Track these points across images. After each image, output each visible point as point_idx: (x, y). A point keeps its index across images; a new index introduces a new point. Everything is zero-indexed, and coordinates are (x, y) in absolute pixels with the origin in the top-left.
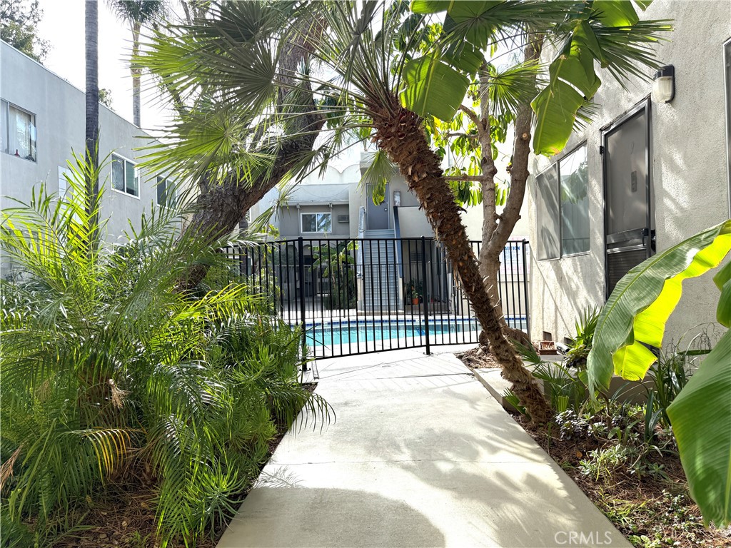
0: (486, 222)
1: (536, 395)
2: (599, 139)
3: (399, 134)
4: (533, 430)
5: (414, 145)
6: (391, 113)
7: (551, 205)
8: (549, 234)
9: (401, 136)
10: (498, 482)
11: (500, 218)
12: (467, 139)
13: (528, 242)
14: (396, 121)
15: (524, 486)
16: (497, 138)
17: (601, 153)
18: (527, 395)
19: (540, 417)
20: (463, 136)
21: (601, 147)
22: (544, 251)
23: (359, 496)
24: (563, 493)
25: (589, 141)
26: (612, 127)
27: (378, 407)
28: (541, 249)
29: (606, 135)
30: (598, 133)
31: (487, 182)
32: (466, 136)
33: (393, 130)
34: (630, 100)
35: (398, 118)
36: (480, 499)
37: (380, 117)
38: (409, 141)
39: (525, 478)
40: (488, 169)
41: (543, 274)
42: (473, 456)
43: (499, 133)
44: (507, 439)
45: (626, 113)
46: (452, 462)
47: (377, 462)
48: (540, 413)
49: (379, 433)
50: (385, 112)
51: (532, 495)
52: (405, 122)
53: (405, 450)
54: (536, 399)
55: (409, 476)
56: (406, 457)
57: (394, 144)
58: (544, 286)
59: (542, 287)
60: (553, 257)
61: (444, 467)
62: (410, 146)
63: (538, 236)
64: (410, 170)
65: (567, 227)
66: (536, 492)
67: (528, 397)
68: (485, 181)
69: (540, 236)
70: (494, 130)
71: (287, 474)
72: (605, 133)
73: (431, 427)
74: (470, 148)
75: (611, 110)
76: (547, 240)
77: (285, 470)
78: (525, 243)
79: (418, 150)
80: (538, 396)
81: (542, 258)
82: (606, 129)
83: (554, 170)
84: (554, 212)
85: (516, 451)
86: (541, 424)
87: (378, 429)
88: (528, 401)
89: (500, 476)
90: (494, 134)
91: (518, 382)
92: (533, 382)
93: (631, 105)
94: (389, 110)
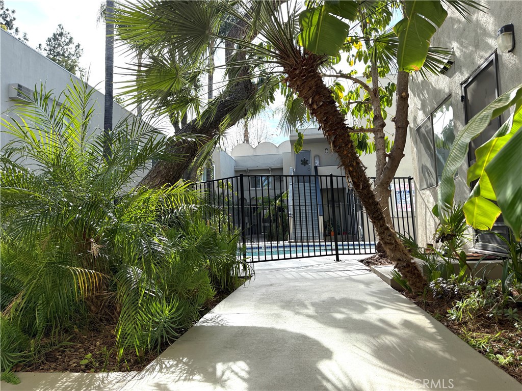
0: (378, 161)
1: (414, 270)
2: (460, 91)
3: (302, 74)
4: (414, 298)
5: (313, 82)
6: (295, 60)
7: (428, 147)
8: (427, 169)
9: (303, 76)
10: (381, 324)
11: (389, 156)
12: (363, 106)
13: (413, 178)
14: (299, 66)
15: (401, 327)
16: (386, 104)
17: (462, 101)
18: (407, 270)
19: (419, 288)
20: (360, 103)
21: (462, 97)
22: (425, 182)
23: (271, 331)
24: (434, 330)
25: (453, 94)
26: (470, 80)
27: (295, 286)
28: (423, 182)
29: (465, 88)
30: (459, 87)
31: (378, 133)
32: (362, 103)
33: (297, 72)
34: (481, 57)
35: (301, 64)
36: (365, 333)
37: (288, 64)
38: (310, 79)
39: (402, 322)
40: (379, 123)
41: (425, 200)
42: (363, 311)
43: (387, 100)
44: (392, 302)
45: (479, 67)
46: (346, 314)
47: (287, 313)
48: (418, 284)
49: (292, 299)
50: (292, 61)
51: (407, 331)
52: (306, 66)
53: (311, 308)
54: (414, 274)
55: (311, 321)
56: (311, 311)
57: (299, 83)
58: (426, 209)
59: (424, 210)
60: (432, 185)
61: (339, 316)
62: (310, 83)
63: (419, 173)
64: (310, 101)
65: (440, 161)
66: (411, 330)
67: (408, 272)
68: (377, 132)
69: (421, 172)
70: (383, 98)
71: (219, 319)
72: (464, 85)
73: (333, 296)
74: (366, 111)
75: (467, 69)
76: (426, 174)
77: (219, 317)
78: (410, 179)
79: (317, 85)
80: (416, 272)
81: (423, 188)
82: (465, 82)
83: (428, 122)
84: (430, 152)
85: (398, 308)
86: (420, 293)
87: (293, 297)
88: (408, 275)
89: (382, 321)
90: (383, 101)
91: (399, 260)
92: (412, 261)
93: (482, 61)
94: (294, 58)
